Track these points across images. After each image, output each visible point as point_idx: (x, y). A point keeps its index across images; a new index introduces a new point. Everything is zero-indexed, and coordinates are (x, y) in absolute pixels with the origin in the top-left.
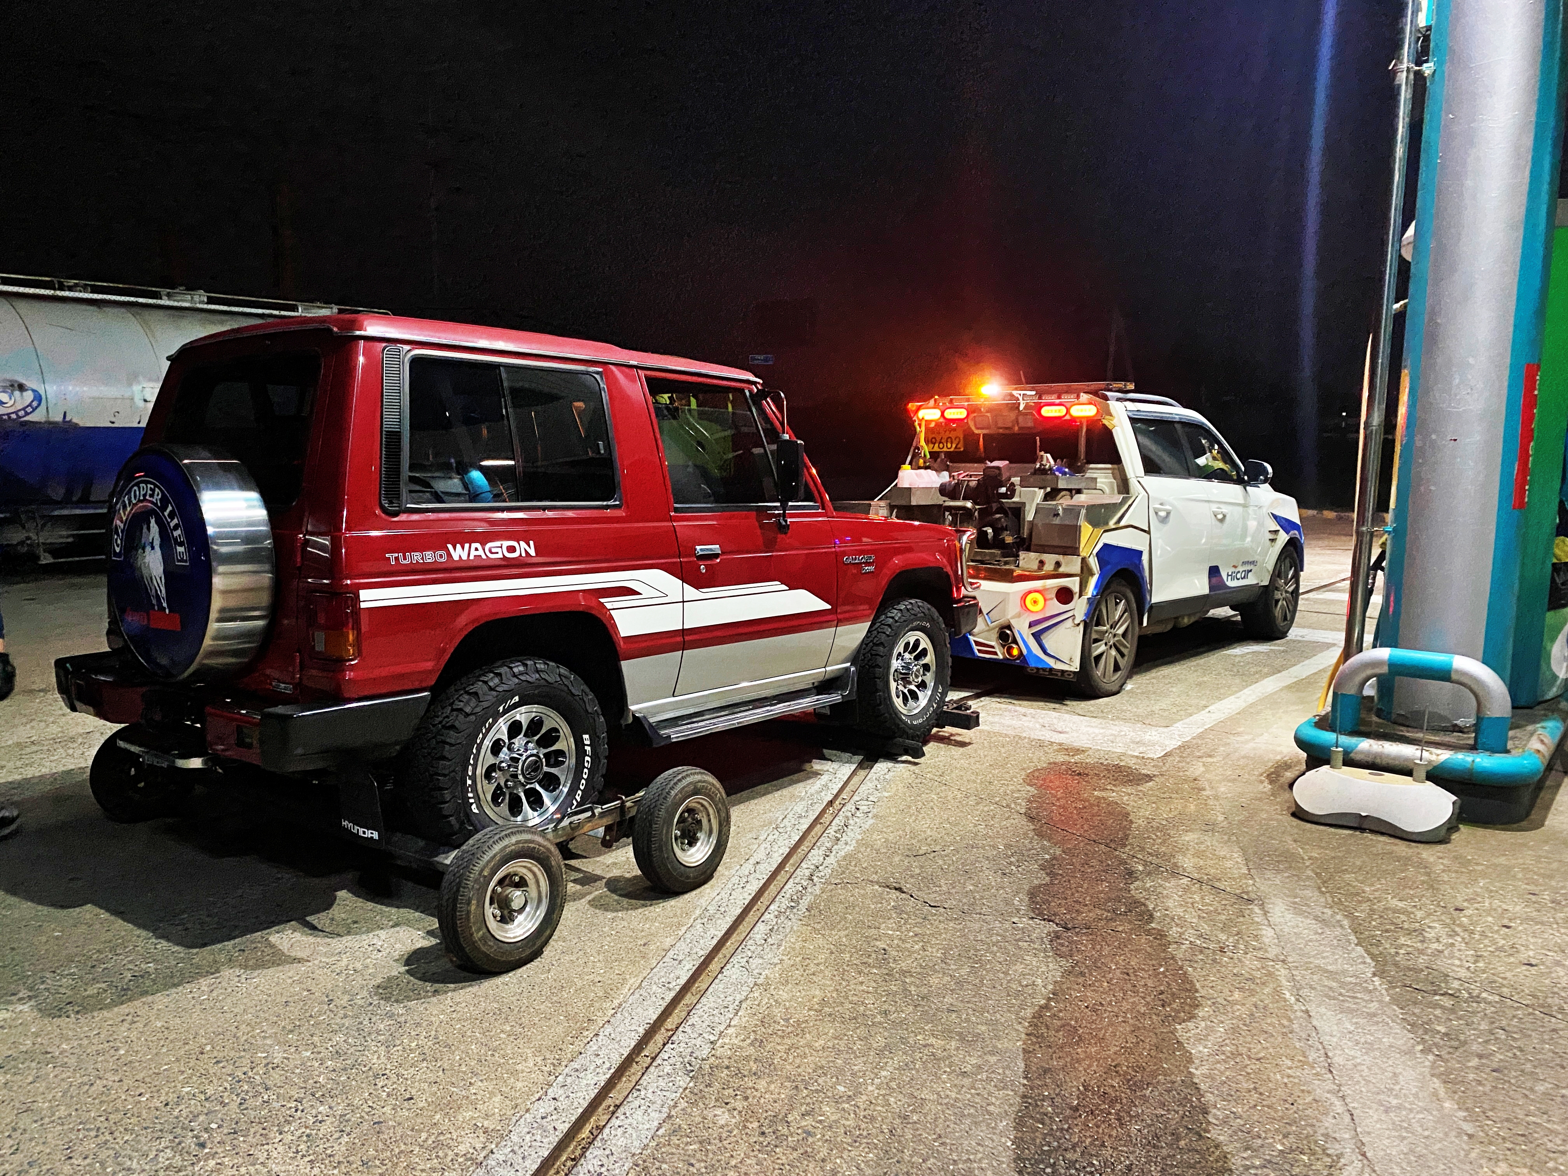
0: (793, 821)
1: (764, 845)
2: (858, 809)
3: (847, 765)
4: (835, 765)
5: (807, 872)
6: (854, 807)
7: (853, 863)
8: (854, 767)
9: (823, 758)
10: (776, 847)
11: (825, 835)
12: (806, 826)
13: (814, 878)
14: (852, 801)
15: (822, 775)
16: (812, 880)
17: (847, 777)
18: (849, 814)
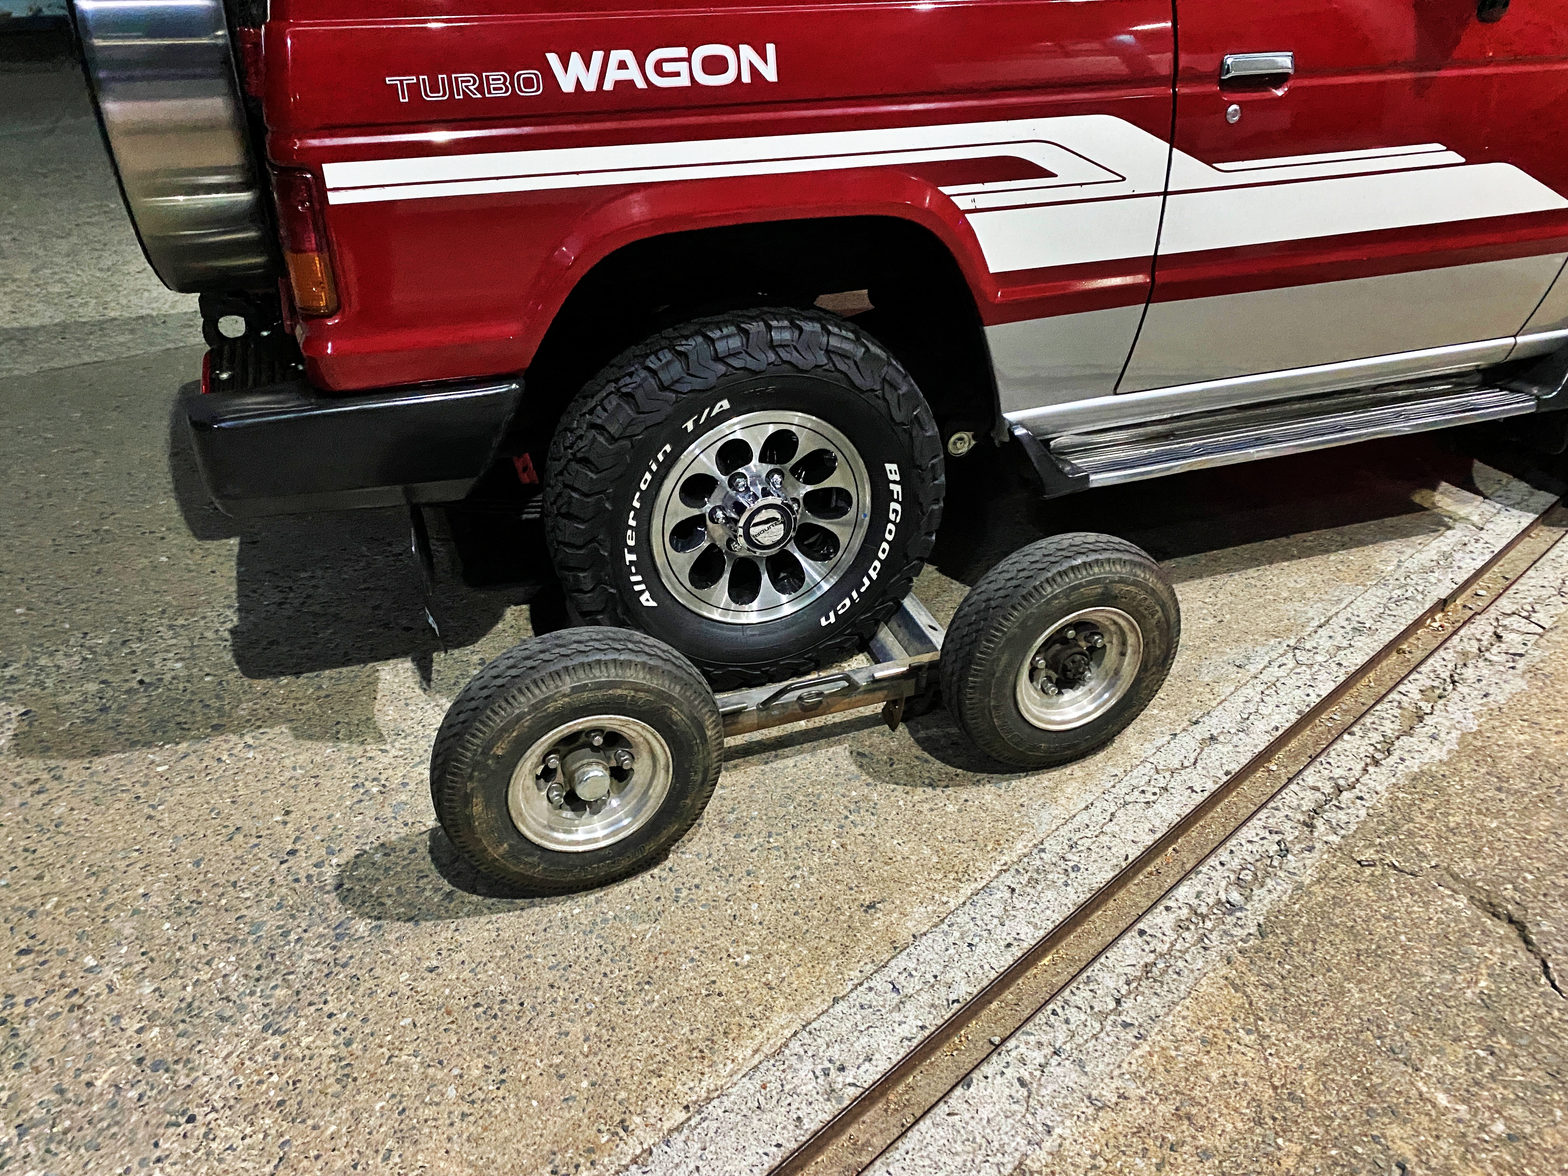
0: (1339, 640)
1: (1248, 691)
2: (1499, 637)
3: (1514, 512)
4: (1488, 507)
5: (1309, 801)
6: (1491, 629)
7: (1428, 806)
8: (1528, 519)
9: (1467, 484)
10: (1271, 701)
11: (1394, 695)
12: (1360, 659)
13: (1319, 823)
14: (1493, 612)
15: (1449, 528)
16: (1311, 827)
17: (1505, 542)
18: (1473, 647)
